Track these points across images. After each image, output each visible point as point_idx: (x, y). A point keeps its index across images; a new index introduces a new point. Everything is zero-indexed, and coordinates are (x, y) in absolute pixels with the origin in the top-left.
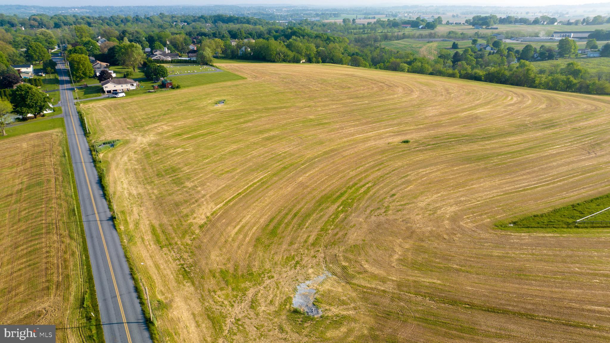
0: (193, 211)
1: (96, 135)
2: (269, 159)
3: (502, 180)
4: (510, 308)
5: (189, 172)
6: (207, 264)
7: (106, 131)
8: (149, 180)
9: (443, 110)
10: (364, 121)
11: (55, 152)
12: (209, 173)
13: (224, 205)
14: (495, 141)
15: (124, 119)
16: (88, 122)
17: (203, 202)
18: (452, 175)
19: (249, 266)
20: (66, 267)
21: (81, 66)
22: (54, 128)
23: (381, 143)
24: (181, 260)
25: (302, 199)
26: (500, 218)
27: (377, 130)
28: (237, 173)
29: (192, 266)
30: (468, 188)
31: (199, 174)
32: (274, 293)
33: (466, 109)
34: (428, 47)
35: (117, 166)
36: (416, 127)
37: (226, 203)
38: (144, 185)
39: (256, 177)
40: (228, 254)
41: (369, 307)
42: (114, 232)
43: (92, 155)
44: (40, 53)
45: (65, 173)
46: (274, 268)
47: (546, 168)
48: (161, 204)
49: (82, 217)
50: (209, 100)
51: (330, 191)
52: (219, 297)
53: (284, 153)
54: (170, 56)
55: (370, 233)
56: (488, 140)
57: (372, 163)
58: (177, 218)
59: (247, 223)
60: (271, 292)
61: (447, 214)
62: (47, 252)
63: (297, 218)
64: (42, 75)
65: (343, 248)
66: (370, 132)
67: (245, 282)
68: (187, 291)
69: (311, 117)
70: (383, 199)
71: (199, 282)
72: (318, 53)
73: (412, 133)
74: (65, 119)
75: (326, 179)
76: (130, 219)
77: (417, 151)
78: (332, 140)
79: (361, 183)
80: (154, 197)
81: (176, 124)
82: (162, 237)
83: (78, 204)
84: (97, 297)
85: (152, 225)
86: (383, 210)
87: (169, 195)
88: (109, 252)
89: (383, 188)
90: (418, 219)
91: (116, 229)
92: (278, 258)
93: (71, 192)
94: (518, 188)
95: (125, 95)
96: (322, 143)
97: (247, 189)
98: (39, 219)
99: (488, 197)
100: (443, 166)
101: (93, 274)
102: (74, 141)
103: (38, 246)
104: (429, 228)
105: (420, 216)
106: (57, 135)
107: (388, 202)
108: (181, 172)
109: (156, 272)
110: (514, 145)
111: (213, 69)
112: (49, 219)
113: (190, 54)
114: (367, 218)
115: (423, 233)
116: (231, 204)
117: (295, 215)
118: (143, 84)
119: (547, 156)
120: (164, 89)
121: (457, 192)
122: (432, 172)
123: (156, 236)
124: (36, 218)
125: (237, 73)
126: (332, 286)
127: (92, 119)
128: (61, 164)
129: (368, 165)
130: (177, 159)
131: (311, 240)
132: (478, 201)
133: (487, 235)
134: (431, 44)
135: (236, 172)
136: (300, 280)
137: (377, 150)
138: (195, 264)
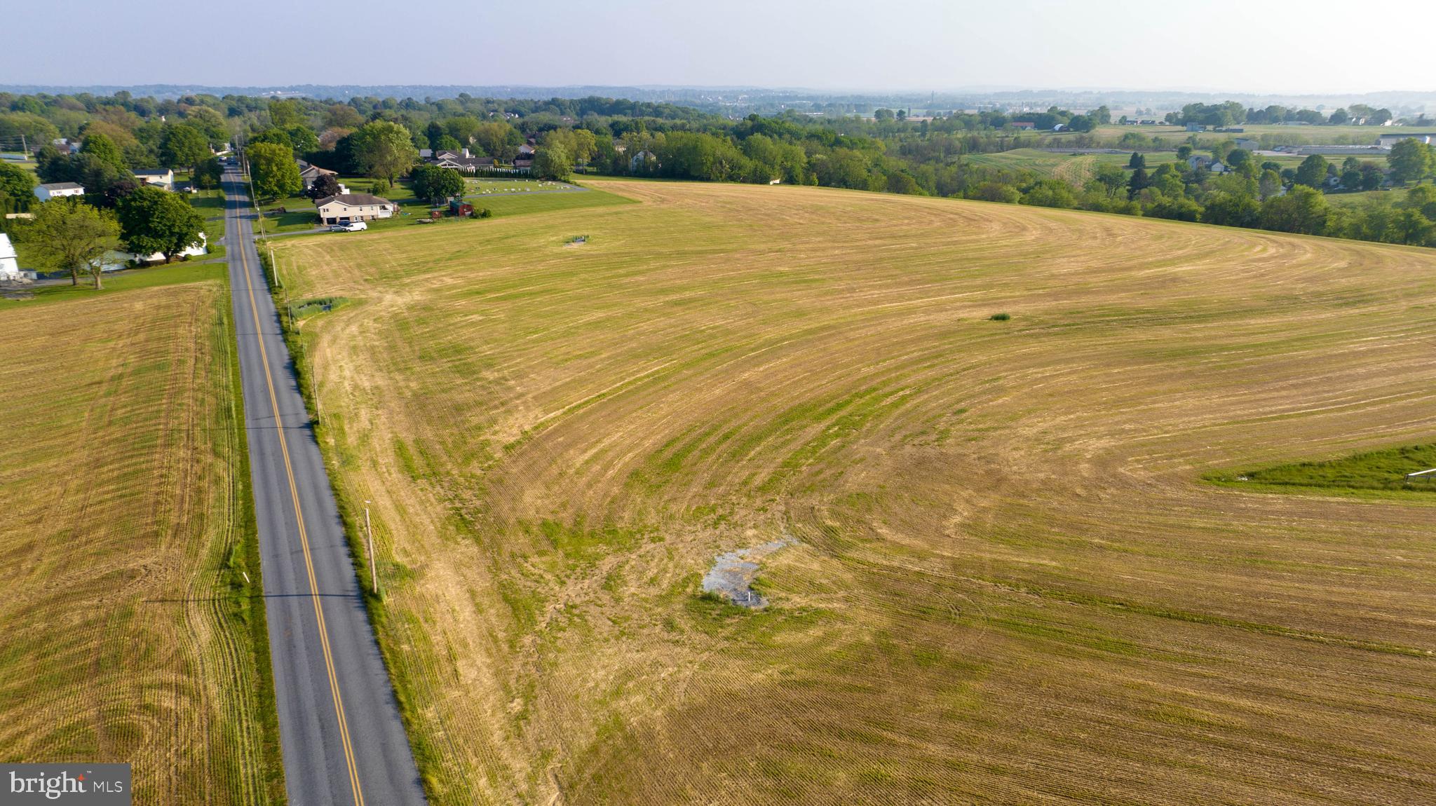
0: (493, 421)
1: (295, 291)
2: (676, 338)
3: (1228, 396)
4: (1224, 613)
5: (493, 354)
6: (513, 510)
7: (318, 286)
8: (402, 366)
9: (1094, 264)
10: (906, 279)
11: (202, 318)
12: (536, 357)
13: (564, 413)
14: (1216, 324)
15: (359, 266)
16: (280, 270)
17: (517, 406)
18: (1106, 382)
19: (608, 518)
20: (200, 502)
21: (275, 168)
22: (206, 278)
23: (941, 319)
24: (456, 501)
25: (746, 410)
26: (1217, 465)
27: (932, 297)
28: (601, 360)
29: (480, 512)
30: (1143, 407)
31: (514, 358)
32: (662, 566)
33: (1151, 263)
34: (1073, 164)
35: (334, 341)
36: (1026, 293)
37: (569, 410)
38: (389, 372)
39: (644, 369)
40: (563, 496)
41: (881, 598)
42: (313, 447)
43: (280, 322)
44: (190, 148)
45: (219, 350)
46: (666, 524)
47: (1339, 378)
48: (422, 407)
49: (246, 421)
50: (552, 236)
51: (811, 399)
52: (533, 565)
53: (713, 328)
54: (473, 164)
55: (899, 475)
56: (1199, 322)
57: (916, 354)
58: (455, 431)
59: (611, 447)
60: (653, 564)
61: (1088, 451)
62: (162, 476)
63: (729, 441)
64: (190, 192)
65: (832, 496)
66: (918, 298)
67: (596, 545)
68: (462, 553)
69: (781, 269)
70: (934, 417)
71: (492, 539)
72: (811, 167)
73: (1015, 303)
74: (230, 266)
75: (804, 378)
76: (351, 428)
77: (1027, 335)
78: (824, 311)
79: (887, 389)
80: (408, 394)
81: (472, 276)
82: (418, 462)
83: (239, 398)
84: (259, 550)
85: (398, 441)
86: (934, 437)
87: (443, 391)
88: (297, 479)
89: (937, 398)
90: (1016, 457)
91: (317, 443)
92: (678, 508)
93: (227, 379)
94: (1265, 413)
95: (365, 227)
96: (804, 315)
97: (620, 388)
98: (154, 422)
99: (1192, 426)
100: (1087, 364)
101: (255, 512)
102: (244, 299)
103: (144, 466)
104: (1042, 476)
105: (1022, 453)
106: (210, 291)
107: (946, 422)
108: (475, 353)
109: (398, 518)
110: (1262, 333)
111: (568, 186)
112: (173, 424)
113: (519, 162)
114: (893, 448)
115: (1027, 482)
116: (581, 411)
117: (726, 437)
118: (407, 208)
119: (1343, 354)
120: (453, 218)
121: (1117, 414)
122: (1058, 375)
123: (404, 458)
124: (146, 420)
125: (620, 194)
126: (799, 559)
127: (289, 264)
128: (212, 336)
129: (906, 357)
130: (467, 333)
131: (758, 481)
132: (1166, 432)
133: (1182, 494)
134: (1079, 159)
135: (597, 358)
136: (723, 547)
137: (931, 331)
138: (487, 508)
